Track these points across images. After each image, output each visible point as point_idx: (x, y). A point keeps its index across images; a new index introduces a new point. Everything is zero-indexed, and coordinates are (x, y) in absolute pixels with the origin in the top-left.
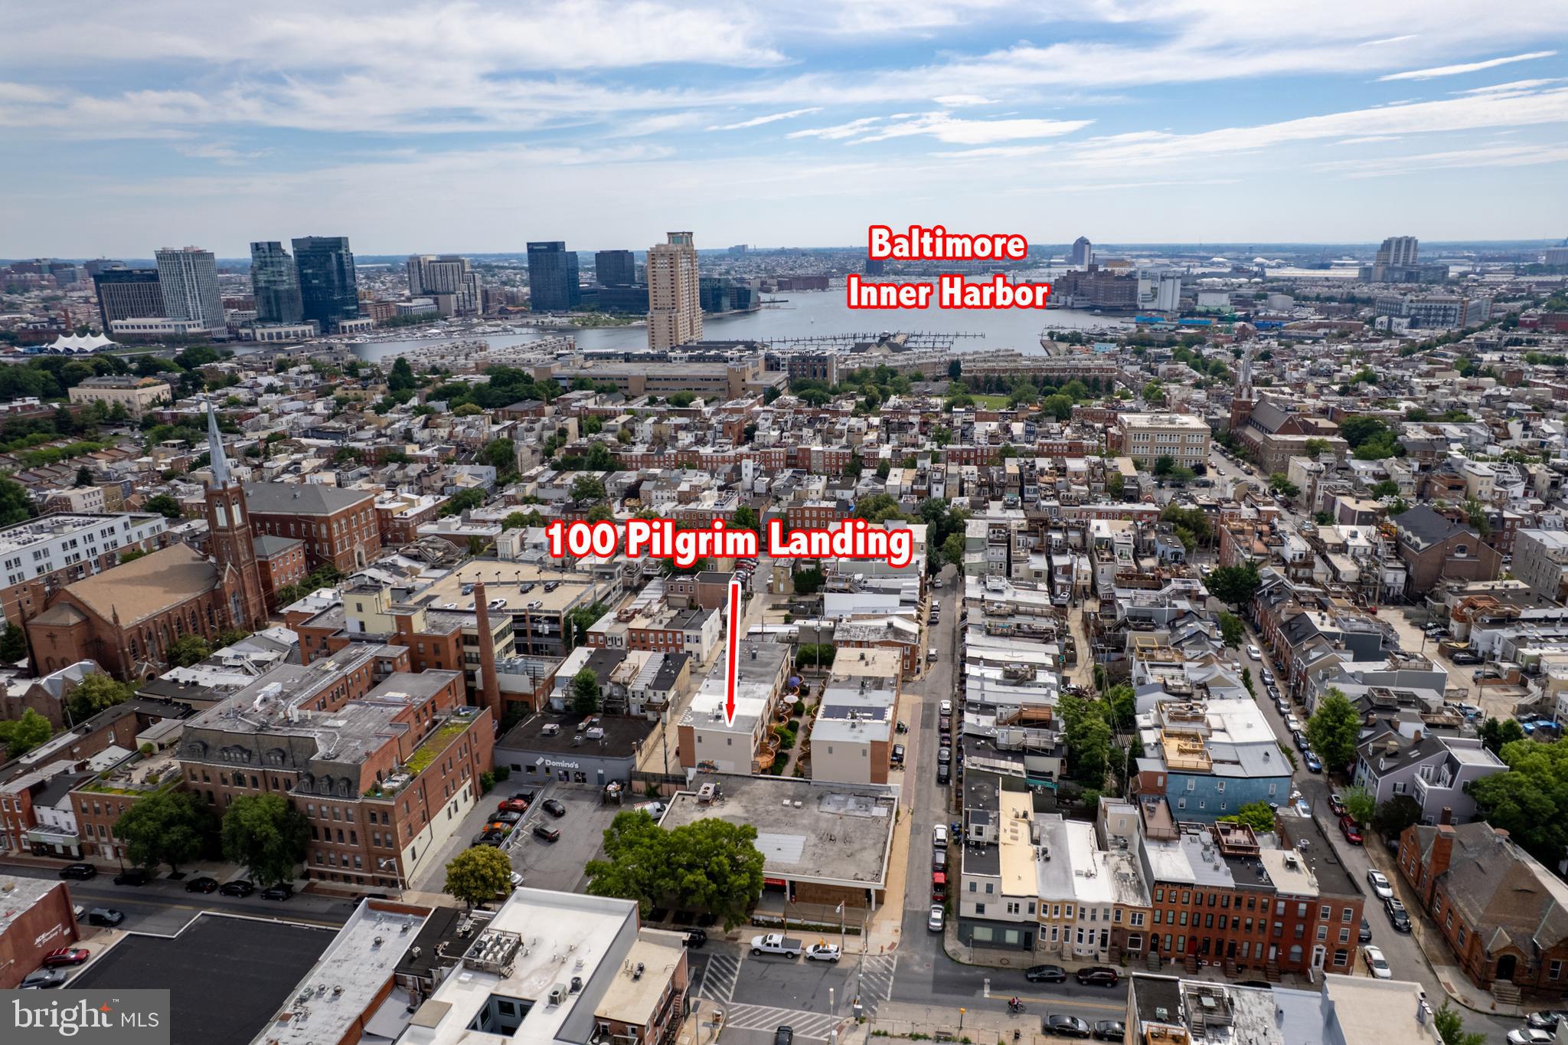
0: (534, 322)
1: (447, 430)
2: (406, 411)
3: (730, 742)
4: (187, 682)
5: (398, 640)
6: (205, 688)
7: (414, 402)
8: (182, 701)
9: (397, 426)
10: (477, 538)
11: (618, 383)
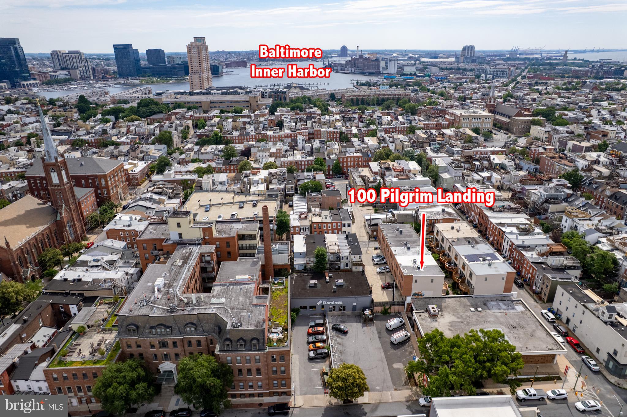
0: (123, 82)
1: (125, 129)
2: (96, 121)
3: (432, 281)
4: (74, 280)
5: (206, 242)
6: (87, 282)
7: (99, 116)
8: (77, 293)
9: (97, 128)
10: (186, 181)
11: (197, 105)
